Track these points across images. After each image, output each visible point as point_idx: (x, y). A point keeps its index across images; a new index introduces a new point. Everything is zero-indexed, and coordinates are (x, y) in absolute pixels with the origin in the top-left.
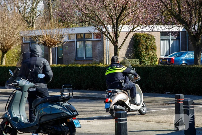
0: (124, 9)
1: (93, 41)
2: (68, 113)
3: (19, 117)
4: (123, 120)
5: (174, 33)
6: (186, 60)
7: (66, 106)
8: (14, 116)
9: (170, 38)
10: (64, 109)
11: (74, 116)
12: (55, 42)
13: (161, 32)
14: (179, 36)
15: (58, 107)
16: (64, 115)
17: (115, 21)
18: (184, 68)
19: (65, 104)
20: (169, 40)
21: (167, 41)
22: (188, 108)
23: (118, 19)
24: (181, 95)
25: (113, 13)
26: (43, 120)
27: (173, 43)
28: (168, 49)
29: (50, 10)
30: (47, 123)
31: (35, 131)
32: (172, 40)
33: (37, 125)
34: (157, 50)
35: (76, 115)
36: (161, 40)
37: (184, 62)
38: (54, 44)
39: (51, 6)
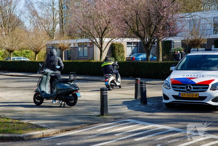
0: (106, 29)
1: (88, 47)
2: (73, 88)
3: (45, 91)
4: (105, 93)
5: (135, 43)
6: (141, 58)
7: (72, 85)
8: (42, 90)
9: (133, 45)
10: (71, 86)
11: (77, 90)
12: (66, 48)
13: (127, 42)
14: (137, 44)
15: (68, 85)
16: (71, 90)
17: (101, 35)
18: (141, 63)
19: (71, 84)
20: (132, 47)
21: (131, 48)
22: (143, 86)
23: (102, 34)
24: (138, 78)
25: (100, 31)
26: (59, 92)
27: (134, 49)
28: (131, 52)
29: (63, 29)
30: (61, 94)
31: (54, 99)
32: (133, 47)
33: (55, 95)
34: (125, 52)
35: (78, 90)
36: (127, 47)
37: (140, 59)
38: (65, 49)
39: (64, 27)
